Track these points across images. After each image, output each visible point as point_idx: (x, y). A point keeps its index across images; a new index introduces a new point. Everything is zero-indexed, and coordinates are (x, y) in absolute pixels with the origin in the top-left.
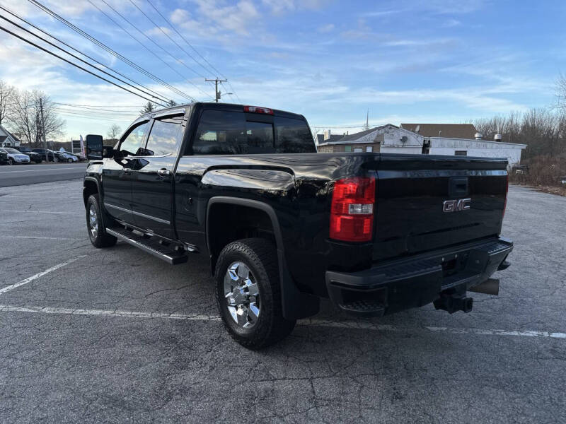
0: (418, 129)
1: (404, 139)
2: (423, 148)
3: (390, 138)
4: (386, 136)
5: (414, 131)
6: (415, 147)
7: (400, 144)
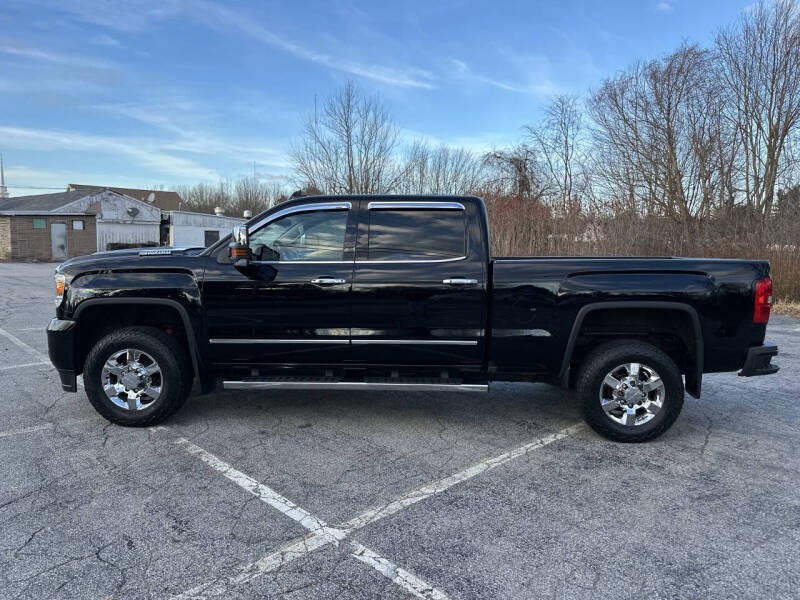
0: (152, 198)
1: (134, 213)
2: (161, 226)
3: (110, 209)
4: (104, 205)
5: (146, 201)
6: (148, 224)
7: (128, 218)
